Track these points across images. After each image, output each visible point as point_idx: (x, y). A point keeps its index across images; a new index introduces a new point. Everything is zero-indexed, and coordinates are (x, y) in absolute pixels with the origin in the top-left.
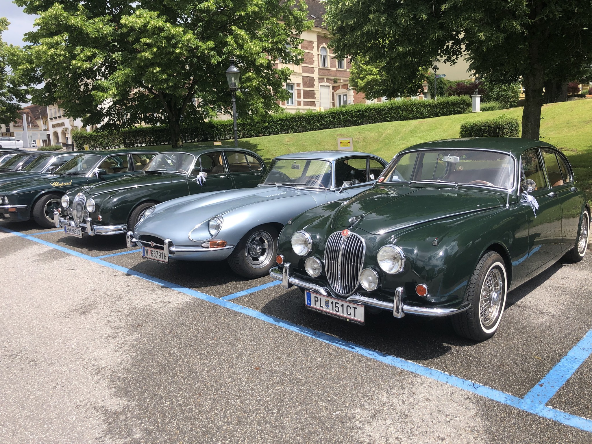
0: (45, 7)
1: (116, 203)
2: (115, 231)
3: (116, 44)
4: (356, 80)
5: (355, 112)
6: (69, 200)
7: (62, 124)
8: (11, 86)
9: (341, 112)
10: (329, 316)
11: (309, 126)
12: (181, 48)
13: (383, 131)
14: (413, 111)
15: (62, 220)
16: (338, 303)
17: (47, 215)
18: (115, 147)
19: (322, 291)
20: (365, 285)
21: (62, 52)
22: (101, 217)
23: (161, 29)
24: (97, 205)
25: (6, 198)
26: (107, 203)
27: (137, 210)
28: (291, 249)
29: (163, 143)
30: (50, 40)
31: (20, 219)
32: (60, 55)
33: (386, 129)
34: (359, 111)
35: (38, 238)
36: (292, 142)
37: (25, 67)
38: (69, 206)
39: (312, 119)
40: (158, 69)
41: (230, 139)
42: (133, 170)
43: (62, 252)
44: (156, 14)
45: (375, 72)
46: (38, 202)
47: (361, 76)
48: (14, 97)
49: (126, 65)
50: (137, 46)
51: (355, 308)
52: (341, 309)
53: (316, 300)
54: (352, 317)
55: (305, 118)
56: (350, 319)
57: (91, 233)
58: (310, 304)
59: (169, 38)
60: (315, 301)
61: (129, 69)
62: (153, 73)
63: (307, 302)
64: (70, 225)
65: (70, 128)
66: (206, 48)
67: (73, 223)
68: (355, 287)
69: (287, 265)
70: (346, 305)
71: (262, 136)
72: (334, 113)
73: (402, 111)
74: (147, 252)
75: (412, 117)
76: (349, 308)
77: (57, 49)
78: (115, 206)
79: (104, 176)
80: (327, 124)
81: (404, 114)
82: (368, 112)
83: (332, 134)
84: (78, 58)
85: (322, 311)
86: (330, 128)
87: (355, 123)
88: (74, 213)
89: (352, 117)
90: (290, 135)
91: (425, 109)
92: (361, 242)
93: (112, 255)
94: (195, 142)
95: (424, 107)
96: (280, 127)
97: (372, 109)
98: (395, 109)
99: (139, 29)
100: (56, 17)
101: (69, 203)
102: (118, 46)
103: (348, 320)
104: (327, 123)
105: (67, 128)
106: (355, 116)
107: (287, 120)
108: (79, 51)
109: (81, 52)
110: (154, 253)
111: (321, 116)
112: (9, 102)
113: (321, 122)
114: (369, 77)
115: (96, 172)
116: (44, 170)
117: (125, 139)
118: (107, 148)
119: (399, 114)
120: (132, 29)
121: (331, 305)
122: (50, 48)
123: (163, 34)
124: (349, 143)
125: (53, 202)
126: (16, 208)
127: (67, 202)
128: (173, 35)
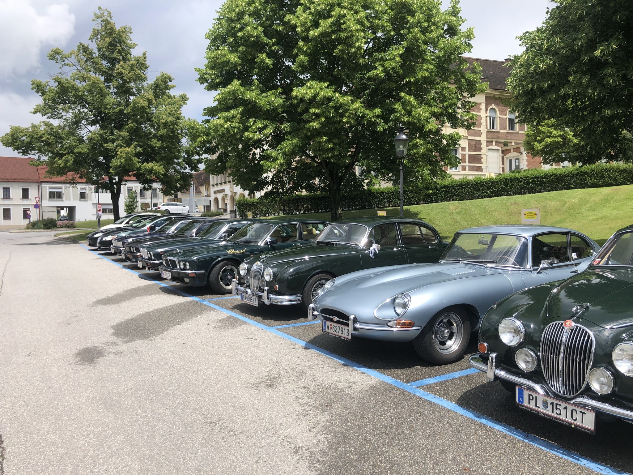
0: (224, 84)
1: (292, 274)
2: (290, 301)
3: (285, 115)
4: (532, 143)
5: (532, 178)
6: (247, 268)
7: (223, 191)
8: (186, 156)
9: (515, 179)
10: (547, 419)
11: (477, 194)
12: (349, 116)
13: (566, 200)
14: (604, 177)
15: (239, 287)
16: (560, 405)
17: (221, 281)
18: (274, 214)
19: (537, 387)
20: (595, 387)
21: (237, 125)
22: (277, 286)
23: (330, 99)
24: (275, 275)
25: (187, 264)
26: (284, 273)
27: (311, 281)
28: (497, 337)
29: (320, 211)
30: (227, 114)
31: (198, 284)
32: (235, 128)
33: (570, 197)
34: (537, 177)
35: (214, 304)
36: (458, 211)
37: (202, 139)
38: (247, 275)
39: (481, 186)
40: (325, 138)
41: (389, 206)
42: (302, 239)
43: (238, 319)
44: (326, 84)
45: (555, 134)
46: (215, 268)
47: (539, 138)
48: (187, 166)
49: (293, 135)
50: (305, 117)
51: (583, 413)
52: (563, 412)
53: (531, 398)
54: (578, 423)
55: (472, 184)
56: (576, 425)
57: (267, 302)
58: (523, 402)
59: (337, 108)
60: (529, 399)
61: (297, 139)
62: (319, 142)
63: (519, 399)
64: (246, 293)
65: (230, 194)
66: (373, 116)
67: (249, 291)
68: (580, 387)
69: (494, 355)
70: (570, 408)
71: (424, 204)
72: (506, 179)
73: (590, 177)
74: (328, 327)
75: (603, 183)
76: (574, 412)
78: (291, 276)
79: (274, 245)
80: (498, 191)
81: (593, 180)
82: (547, 178)
83: (505, 202)
84: (250, 129)
85: (538, 412)
86: (502, 196)
87: (532, 191)
88: (251, 281)
89: (528, 183)
90: (456, 203)
91: (620, 175)
92: (589, 336)
93: (286, 326)
94: (352, 210)
95: (618, 172)
96: (444, 194)
97: (553, 175)
98: (580, 175)
99: (309, 100)
100: (234, 93)
101: (246, 271)
102: (287, 117)
103: (573, 426)
105: (227, 194)
106: (531, 183)
107: (452, 186)
108: (252, 124)
109: (254, 124)
110: (335, 328)
111: (492, 183)
112: (182, 171)
113: (492, 189)
114: (548, 140)
115: (268, 241)
116: (217, 237)
117: (284, 207)
119: (586, 180)
120: (302, 100)
121: (550, 407)
122: (226, 122)
123: (331, 104)
124: (536, 214)
125: (227, 268)
126: (195, 273)
127: (245, 270)
128: (341, 104)
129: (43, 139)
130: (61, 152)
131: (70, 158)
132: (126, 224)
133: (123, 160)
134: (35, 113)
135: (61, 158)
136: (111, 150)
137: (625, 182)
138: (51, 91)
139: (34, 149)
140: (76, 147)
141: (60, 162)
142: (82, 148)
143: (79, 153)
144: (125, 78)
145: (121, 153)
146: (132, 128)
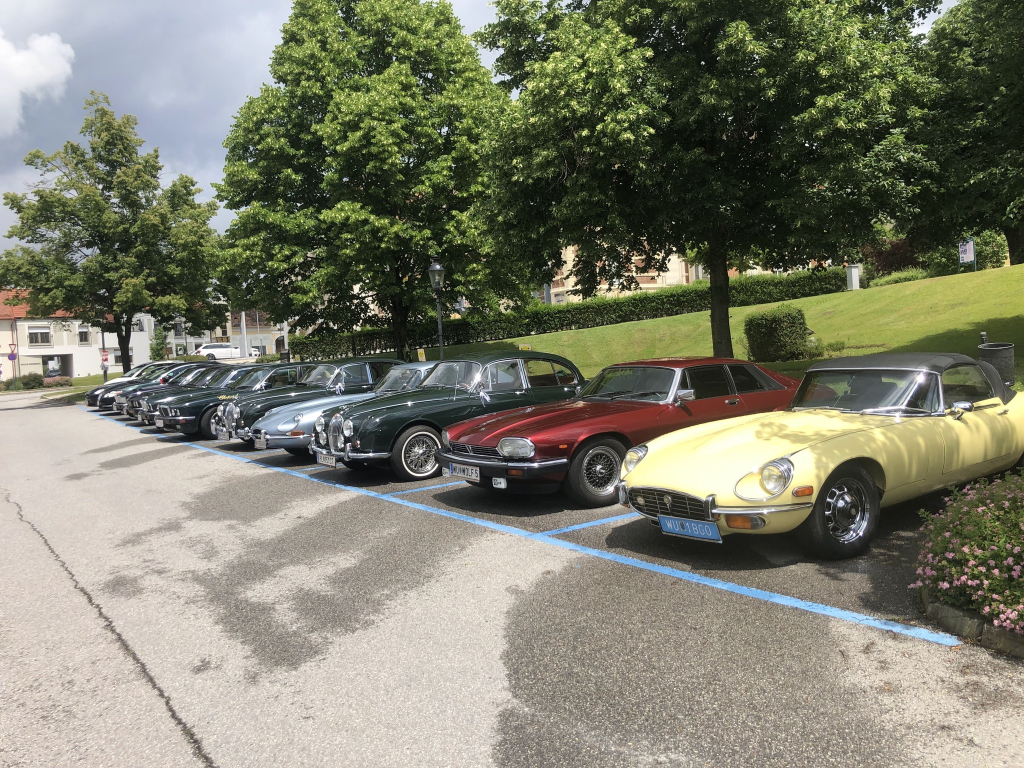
5: (666, 297)
9: (645, 298)
14: (755, 292)
15: (217, 427)
21: (259, 253)
22: (243, 422)
24: (241, 413)
30: (246, 241)
31: (190, 430)
32: (256, 257)
34: (673, 296)
35: (200, 446)
41: (491, 340)
44: (359, 205)
55: (593, 308)
66: (421, 239)
67: (224, 429)
72: (635, 300)
73: (739, 292)
75: (755, 300)
77: (252, 251)
80: (626, 315)
81: (742, 297)
84: (275, 258)
88: (226, 420)
89: (663, 303)
91: (776, 288)
97: (693, 291)
102: (325, 239)
104: (625, 313)
106: (666, 302)
107: (568, 311)
108: (277, 251)
109: (280, 252)
111: (618, 304)
113: (618, 312)
117: (354, 345)
118: (331, 357)
122: (245, 250)
123: (366, 228)
126: (186, 419)
128: (378, 228)
129: (22, 271)
130: (47, 286)
131: (59, 293)
133: (129, 295)
134: (10, 237)
135: (46, 295)
136: (113, 281)
137: (782, 297)
138: (30, 207)
139: (9, 283)
140: (66, 279)
141: (46, 299)
142: (75, 280)
143: (71, 286)
144: (129, 188)
145: (127, 285)
146: (141, 251)
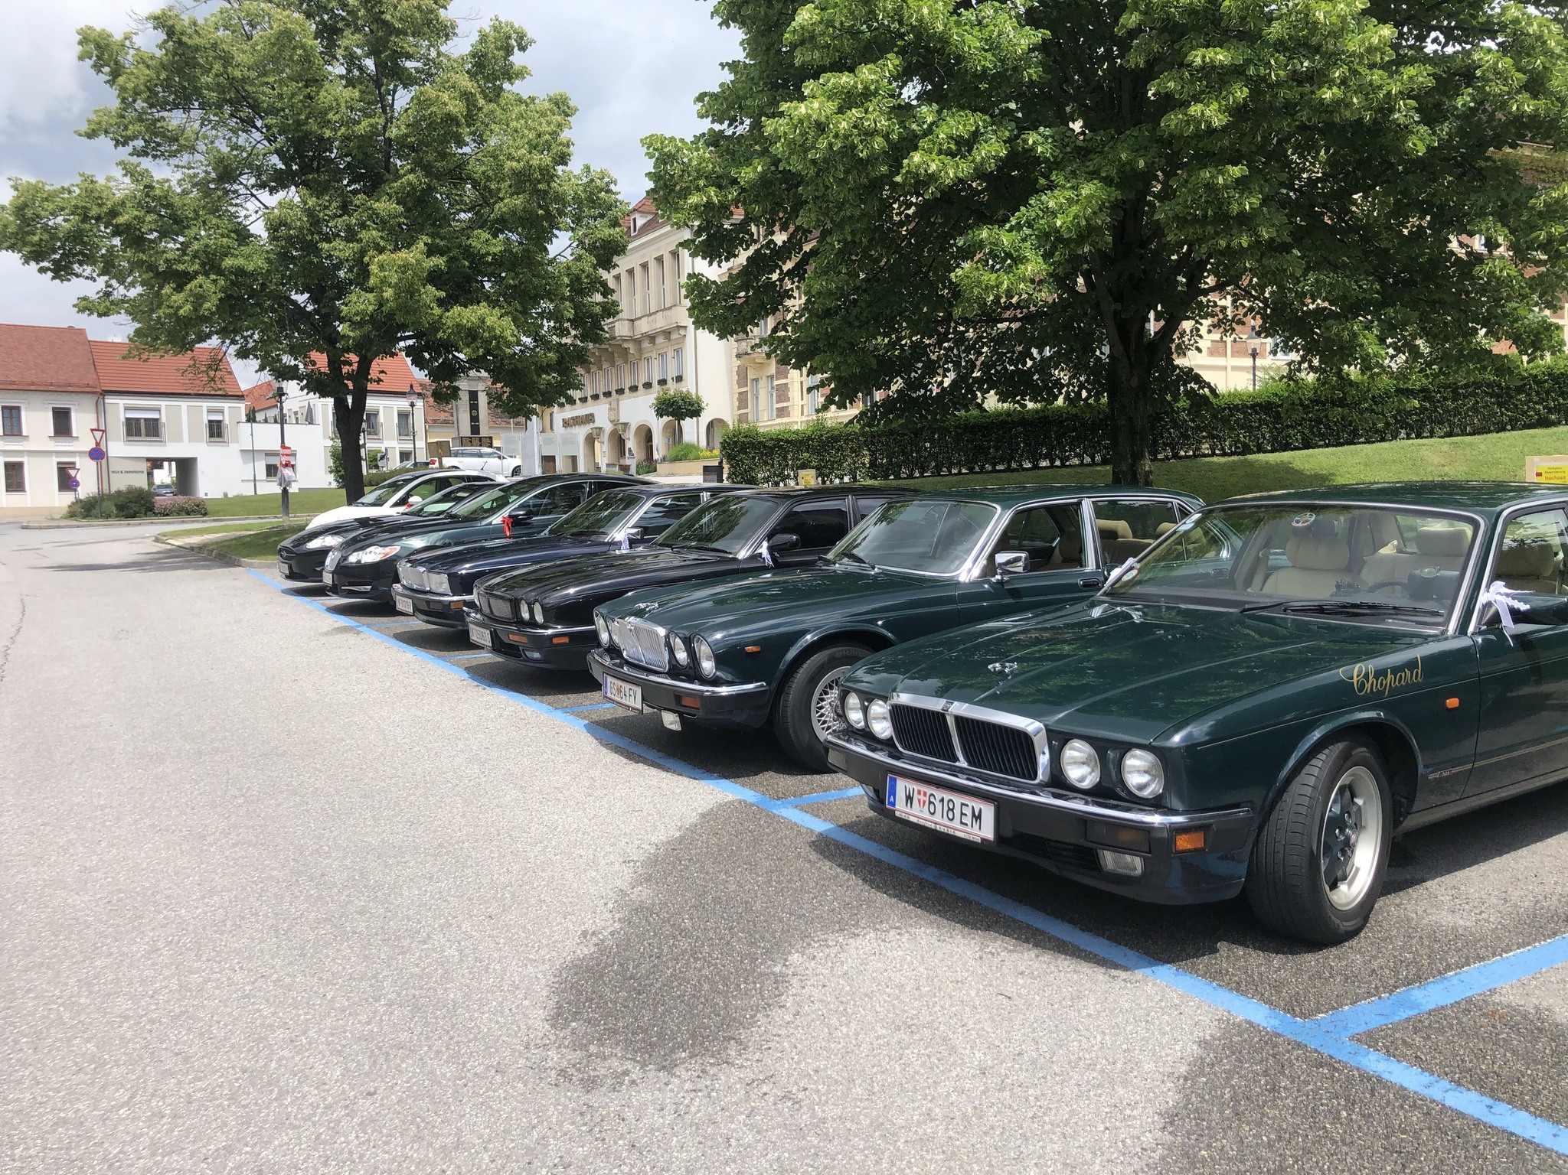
65: (608, 427)
105: (600, 428)
129: (121, 220)
130: (181, 267)
131: (210, 288)
132: (396, 505)
133: (388, 293)
134: (91, 135)
135: (179, 288)
136: (343, 261)
138: (142, 61)
139: (88, 259)
140: (226, 252)
141: (180, 300)
142: (248, 257)
143: (240, 272)
144: (387, 17)
145: (382, 267)
146: (414, 188)
